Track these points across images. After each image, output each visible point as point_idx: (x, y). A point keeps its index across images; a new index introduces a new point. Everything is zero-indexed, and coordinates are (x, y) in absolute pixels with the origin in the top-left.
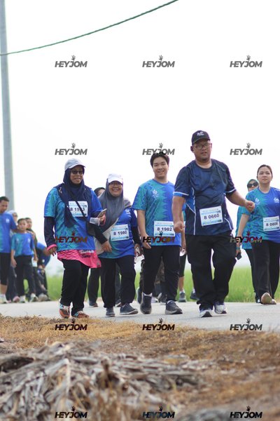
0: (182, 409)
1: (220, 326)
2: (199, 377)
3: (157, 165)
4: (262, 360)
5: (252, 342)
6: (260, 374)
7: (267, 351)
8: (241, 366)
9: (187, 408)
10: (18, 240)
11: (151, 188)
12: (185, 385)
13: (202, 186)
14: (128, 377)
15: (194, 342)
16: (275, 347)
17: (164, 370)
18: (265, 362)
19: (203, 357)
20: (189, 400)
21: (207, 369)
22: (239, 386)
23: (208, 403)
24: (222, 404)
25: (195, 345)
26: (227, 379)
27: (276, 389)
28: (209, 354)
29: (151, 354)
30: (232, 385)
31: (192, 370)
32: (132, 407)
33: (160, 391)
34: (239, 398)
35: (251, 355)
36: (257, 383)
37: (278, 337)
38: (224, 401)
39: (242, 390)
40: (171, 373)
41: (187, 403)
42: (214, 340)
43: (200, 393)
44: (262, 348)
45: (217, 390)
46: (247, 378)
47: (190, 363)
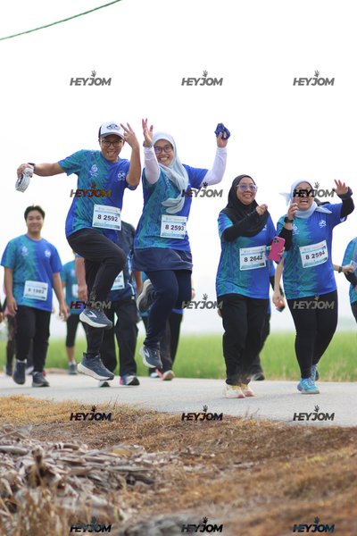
0: (133, 513)
2: (156, 474)
3: (32, 218)
4: (237, 454)
5: (225, 431)
6: (233, 470)
7: (243, 442)
8: (210, 460)
9: (139, 513)
12: (138, 483)
14: (66, 472)
15: (152, 429)
16: (253, 437)
17: (112, 465)
18: (240, 456)
19: (162, 448)
20: (143, 502)
21: (167, 464)
22: (207, 487)
23: (166, 507)
24: (185, 509)
25: (151, 433)
26: (193, 477)
27: (252, 492)
28: (170, 444)
29: (97, 444)
30: (197, 485)
31: (147, 465)
32: (69, 510)
33: (106, 492)
34: (205, 501)
35: (223, 447)
36: (229, 483)
37: (258, 424)
38: (186, 506)
39: (210, 491)
40: (120, 468)
41: (139, 506)
42: (176, 426)
43: (157, 494)
44: (236, 439)
45: (178, 491)
46: (217, 476)
47: (145, 455)
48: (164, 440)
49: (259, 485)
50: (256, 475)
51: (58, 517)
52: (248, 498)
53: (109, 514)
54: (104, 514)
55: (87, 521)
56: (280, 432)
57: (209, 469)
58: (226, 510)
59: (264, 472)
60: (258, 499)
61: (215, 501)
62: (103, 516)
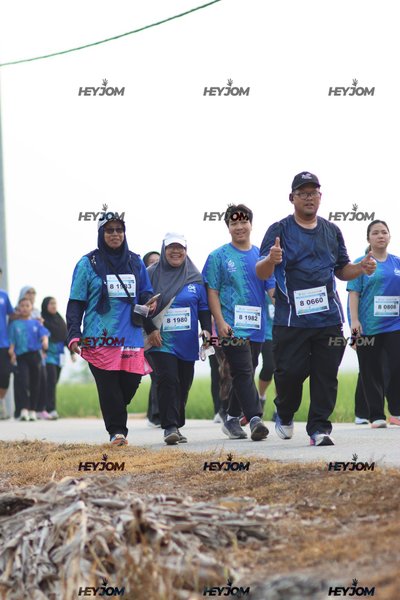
0: (246, 573)
1: (301, 456)
2: (270, 529)
4: (361, 506)
5: (346, 480)
6: (357, 524)
7: (368, 492)
8: (331, 514)
9: (252, 573)
10: (19, 330)
11: (226, 258)
12: (251, 540)
13: (299, 254)
14: (169, 528)
15: (264, 479)
16: (379, 487)
17: (220, 519)
18: (365, 508)
19: (276, 500)
20: (256, 561)
21: (282, 518)
22: (328, 543)
23: (282, 566)
24: (303, 567)
25: (263, 483)
26: (311, 531)
27: (380, 548)
28: (285, 495)
29: (202, 496)
30: (317, 541)
31: (260, 519)
32: (174, 570)
33: (214, 549)
34: (327, 559)
35: (344, 498)
36: (353, 538)
37: (384, 473)
38: (306, 564)
39: (332, 547)
40: (230, 522)
41: (252, 565)
42: (291, 475)
43: (271, 552)
44: (360, 489)
45: (295, 548)
46: (339, 530)
47: (258, 508)
48: (278, 491)
49: (388, 540)
50: (383, 529)
51: (161, 578)
52: (375, 555)
53: (218, 574)
54: (213, 574)
55: (193, 582)
57: (330, 523)
58: (350, 569)
59: (392, 526)
60: (386, 556)
61: (338, 558)
62: (211, 577)
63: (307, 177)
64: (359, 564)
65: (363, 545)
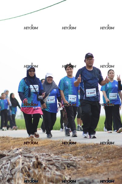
3: (68, 70)
5: (100, 149)
7: (106, 153)
8: (95, 159)
11: (66, 80)
12: (71, 167)
14: (47, 163)
15: (75, 148)
16: (110, 151)
17: (62, 161)
18: (105, 158)
19: (79, 155)
20: (72, 174)
21: (81, 160)
22: (94, 168)
23: (81, 175)
24: (87, 176)
25: (75, 150)
26: (89, 165)
27: (110, 170)
28: (82, 153)
29: (56, 154)
30: (91, 168)
31: (74, 161)
32: (48, 177)
33: (60, 170)
34: (94, 173)
35: (99, 154)
36: (102, 167)
38: (88, 175)
39: (96, 170)
40: (65, 162)
41: (72, 175)
42: (83, 147)
43: (77, 171)
44: (104, 152)
45: (85, 170)
46: (98, 164)
47: (73, 157)
48: (80, 152)
49: (112, 167)
50: (111, 164)
51: (44, 179)
53: (61, 178)
54: (60, 178)
55: (54, 180)
56: (118, 149)
57: (95, 162)
58: (101, 176)
59: (114, 163)
60: (112, 172)
61: (97, 173)
62: (59, 179)
63: (90, 54)
64: (104, 175)
65: (105, 169)
